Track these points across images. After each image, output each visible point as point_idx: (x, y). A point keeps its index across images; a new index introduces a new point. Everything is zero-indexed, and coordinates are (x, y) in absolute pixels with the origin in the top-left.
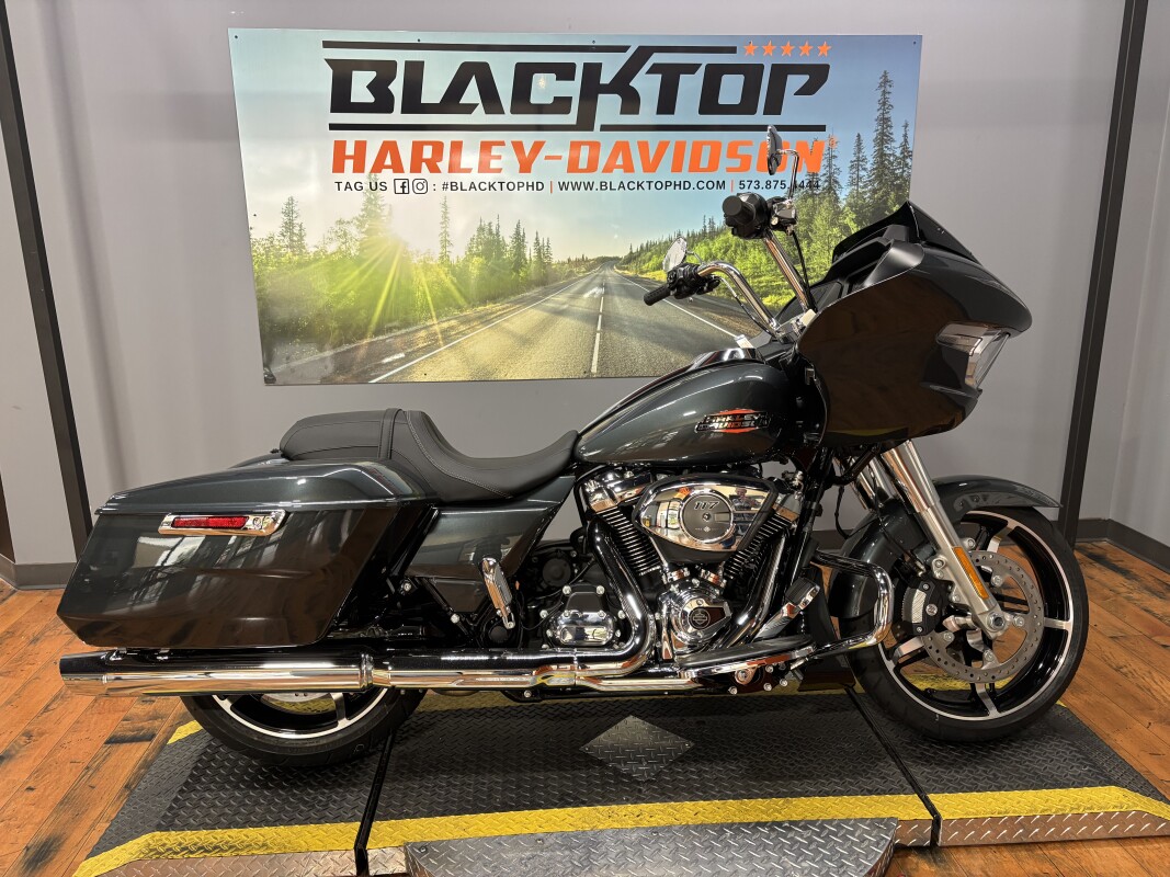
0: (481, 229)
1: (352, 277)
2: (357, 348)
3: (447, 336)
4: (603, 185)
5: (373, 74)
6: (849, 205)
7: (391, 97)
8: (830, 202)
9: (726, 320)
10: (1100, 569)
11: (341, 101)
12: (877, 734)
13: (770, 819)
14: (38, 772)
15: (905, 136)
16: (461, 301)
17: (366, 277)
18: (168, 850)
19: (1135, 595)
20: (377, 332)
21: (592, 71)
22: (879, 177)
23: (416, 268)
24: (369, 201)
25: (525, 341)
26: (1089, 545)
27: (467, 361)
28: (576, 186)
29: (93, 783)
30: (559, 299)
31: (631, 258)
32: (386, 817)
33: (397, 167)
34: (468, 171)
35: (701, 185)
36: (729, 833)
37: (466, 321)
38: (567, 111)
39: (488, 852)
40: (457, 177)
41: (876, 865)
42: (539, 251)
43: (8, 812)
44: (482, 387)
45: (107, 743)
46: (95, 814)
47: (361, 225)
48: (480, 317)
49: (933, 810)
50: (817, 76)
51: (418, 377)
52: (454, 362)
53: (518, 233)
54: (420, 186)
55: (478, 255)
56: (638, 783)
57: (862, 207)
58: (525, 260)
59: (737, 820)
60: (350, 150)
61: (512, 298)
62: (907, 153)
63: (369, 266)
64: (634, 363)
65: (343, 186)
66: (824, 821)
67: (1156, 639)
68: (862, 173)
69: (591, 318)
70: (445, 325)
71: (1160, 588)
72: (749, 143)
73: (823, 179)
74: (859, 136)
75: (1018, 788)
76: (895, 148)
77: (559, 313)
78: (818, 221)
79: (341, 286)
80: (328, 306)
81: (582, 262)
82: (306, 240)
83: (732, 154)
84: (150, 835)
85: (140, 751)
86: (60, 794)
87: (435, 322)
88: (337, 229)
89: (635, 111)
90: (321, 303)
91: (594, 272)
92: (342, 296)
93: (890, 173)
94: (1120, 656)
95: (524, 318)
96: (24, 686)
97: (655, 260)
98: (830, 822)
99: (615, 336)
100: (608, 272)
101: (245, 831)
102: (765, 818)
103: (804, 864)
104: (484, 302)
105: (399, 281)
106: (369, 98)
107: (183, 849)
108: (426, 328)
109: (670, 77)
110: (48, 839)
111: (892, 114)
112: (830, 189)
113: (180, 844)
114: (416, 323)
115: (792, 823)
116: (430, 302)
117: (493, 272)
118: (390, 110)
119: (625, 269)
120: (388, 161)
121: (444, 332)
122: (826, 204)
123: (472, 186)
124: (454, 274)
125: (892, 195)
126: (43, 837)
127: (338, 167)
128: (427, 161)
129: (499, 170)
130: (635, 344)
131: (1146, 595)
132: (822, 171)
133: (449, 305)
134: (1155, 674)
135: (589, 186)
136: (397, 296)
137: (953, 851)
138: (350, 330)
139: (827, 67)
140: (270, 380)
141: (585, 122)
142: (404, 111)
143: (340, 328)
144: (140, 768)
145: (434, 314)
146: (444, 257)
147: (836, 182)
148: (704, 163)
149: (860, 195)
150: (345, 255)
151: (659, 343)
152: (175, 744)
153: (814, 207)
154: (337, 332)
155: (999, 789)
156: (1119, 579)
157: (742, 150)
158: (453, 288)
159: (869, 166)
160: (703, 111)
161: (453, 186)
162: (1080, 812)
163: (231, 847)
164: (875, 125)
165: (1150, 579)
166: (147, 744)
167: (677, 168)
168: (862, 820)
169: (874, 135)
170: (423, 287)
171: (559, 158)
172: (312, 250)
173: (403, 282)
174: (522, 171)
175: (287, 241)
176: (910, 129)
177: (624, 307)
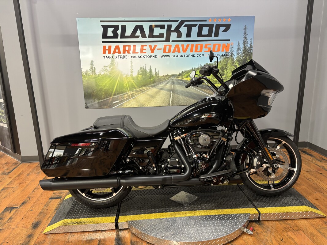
0: (141, 68)
1: (108, 81)
2: (109, 99)
3: (132, 96)
4: (172, 56)
5: (113, 29)
6: (237, 60)
7: (118, 34)
8: (232, 59)
9: (205, 90)
10: (305, 155)
11: (105, 36)
12: (245, 194)
13: (218, 214)
14: (33, 206)
15: (251, 42)
16: (136, 87)
17: (111, 80)
18: (69, 223)
19: (314, 161)
20: (115, 95)
21: (169, 27)
22: (244, 53)
23: (124, 78)
24: (112, 61)
25: (152, 97)
26: (302, 149)
27: (137, 102)
28: (165, 56)
29: (47, 208)
30: (161, 86)
31: (180, 75)
32: (122, 215)
33: (119, 52)
34: (138, 53)
35: (198, 55)
36: (208, 217)
37: (137, 92)
38: (163, 37)
39: (148, 222)
40: (135, 55)
41: (245, 224)
42: (156, 74)
43: (27, 215)
44: (142, 108)
45: (50, 199)
46: (48, 216)
47: (110, 67)
48: (141, 91)
49: (259, 211)
50: (228, 27)
51: (125, 106)
52: (134, 102)
53: (150, 69)
54: (125, 57)
55: (140, 75)
56: (185, 206)
57: (240, 60)
58: (153, 76)
59: (210, 214)
60: (107, 48)
61: (149, 86)
62: (251, 46)
63: (112, 78)
64: (181, 102)
65: (105, 57)
66: (232, 214)
67: (319, 172)
68: (240, 52)
69: (169, 90)
70: (132, 93)
71: (320, 159)
72: (210, 44)
73: (230, 53)
74: (239, 42)
75: (280, 206)
76: (248, 45)
77: (161, 89)
78: (229, 64)
79: (105, 83)
80: (102, 88)
81: (167, 76)
82: (96, 71)
83: (206, 47)
84: (64, 220)
85: (58, 201)
86: (39, 211)
87: (129, 92)
88: (104, 68)
89: (181, 37)
90: (100, 88)
91: (171, 78)
92: (105, 86)
93: (247, 52)
94: (309, 176)
95: (152, 91)
96: (27, 186)
97: (186, 75)
98: (233, 214)
99: (176, 95)
100: (174, 79)
101: (87, 219)
102: (217, 214)
103: (227, 224)
104: (142, 87)
105: (120, 82)
106: (112, 35)
107: (72, 223)
108: (127, 94)
109: (189, 28)
110: (38, 221)
111: (247, 36)
112: (231, 56)
113: (71, 222)
114: (124, 92)
115: (223, 215)
116: (128, 87)
117: (144, 79)
118: (117, 37)
119: (178, 78)
120: (117, 51)
121: (131, 94)
122: (230, 60)
123: (139, 57)
124: (134, 80)
125: (248, 57)
126: (36, 221)
127: (104, 52)
128: (127, 50)
129: (145, 53)
130: (181, 97)
131: (317, 161)
132: (229, 51)
133: (133, 88)
134: (318, 180)
135: (169, 56)
136: (119, 85)
137: (264, 221)
138: (108, 94)
139: (230, 24)
140: (87, 108)
141: (168, 40)
142: (121, 38)
143: (105, 94)
144: (59, 205)
145: (129, 90)
146: (132, 75)
147: (233, 54)
148: (199, 50)
149: (239, 58)
150: (106, 75)
151: (187, 97)
152: (66, 199)
153: (227, 61)
154: (104, 95)
155: (275, 206)
156: (310, 157)
157: (208, 46)
158: (134, 83)
159: (242, 50)
160: (198, 36)
161: (134, 57)
162: (296, 211)
163: (84, 222)
164: (243, 39)
165: (318, 157)
166: (60, 199)
167: (191, 51)
168: (241, 214)
169: (243, 42)
170: (126, 83)
171: (161, 49)
172: (97, 74)
173: (121, 82)
174: (151, 53)
175: (91, 72)
176: (252, 40)
177: (178, 87)
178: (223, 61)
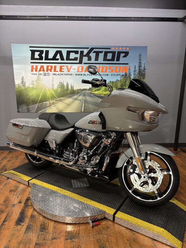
0: (60, 83)
1: (34, 92)
2: (36, 106)
3: (53, 104)
4: (84, 75)
11: (33, 58)
15: (144, 66)
16: (56, 97)
17: (37, 92)
20: (40, 102)
22: (139, 74)
23: (47, 90)
24: (38, 77)
25: (69, 105)
27: (57, 109)
28: (79, 75)
30: (76, 97)
31: (90, 89)
33: (44, 71)
34: (58, 71)
35: (103, 75)
37: (57, 101)
40: (55, 73)
42: (71, 87)
47: (36, 82)
48: (60, 100)
50: (126, 54)
51: (47, 112)
52: (55, 109)
53: (67, 84)
54: (48, 74)
55: (59, 88)
58: (69, 89)
60: (34, 67)
61: (66, 96)
62: (145, 69)
63: (38, 90)
64: (91, 109)
65: (33, 74)
68: (136, 73)
69: (82, 101)
70: (53, 101)
72: (113, 67)
73: (128, 74)
74: (135, 65)
76: (142, 68)
77: (75, 99)
78: (127, 82)
81: (80, 90)
82: (26, 84)
83: (110, 69)
87: (51, 101)
88: (32, 82)
89: (91, 60)
90: (29, 97)
91: (83, 92)
92: (33, 95)
93: (142, 73)
95: (69, 100)
97: (95, 89)
99: (87, 104)
100: (86, 92)
104: (61, 97)
108: (49, 102)
111: (142, 61)
112: (129, 76)
114: (47, 101)
116: (50, 97)
117: (62, 91)
119: (88, 91)
120: (42, 69)
122: (129, 79)
123: (58, 74)
124: (55, 91)
125: (142, 77)
127: (32, 71)
128: (49, 69)
129: (63, 71)
130: (91, 106)
132: (128, 72)
133: (54, 98)
135: (81, 75)
136: (43, 96)
138: (34, 102)
139: (128, 52)
140: (19, 112)
142: (45, 60)
143: (32, 102)
145: (51, 99)
146: (53, 88)
147: (131, 75)
148: (104, 71)
149: (135, 77)
150: (33, 88)
151: (95, 106)
153: (126, 80)
157: (112, 68)
158: (54, 94)
159: (137, 71)
160: (104, 60)
161: (55, 74)
164: (138, 64)
169: (138, 65)
170: (48, 94)
171: (75, 69)
172: (27, 86)
173: (45, 93)
174: (68, 72)
175: (22, 85)
176: (145, 64)
177: (88, 99)
178: (123, 80)
